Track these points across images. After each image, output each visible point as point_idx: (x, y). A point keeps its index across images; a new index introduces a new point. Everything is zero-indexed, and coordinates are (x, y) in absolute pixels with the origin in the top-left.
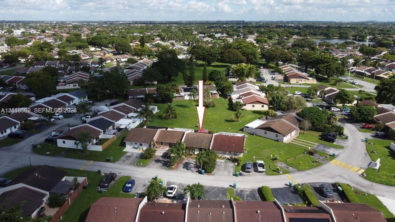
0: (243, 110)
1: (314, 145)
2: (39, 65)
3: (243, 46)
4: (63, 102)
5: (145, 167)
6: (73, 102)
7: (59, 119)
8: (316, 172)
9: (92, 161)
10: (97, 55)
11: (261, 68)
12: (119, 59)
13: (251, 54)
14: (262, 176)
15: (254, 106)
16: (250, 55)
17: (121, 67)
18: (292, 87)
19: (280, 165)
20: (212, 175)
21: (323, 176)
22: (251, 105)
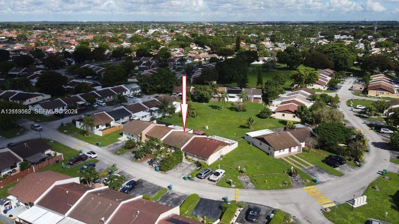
0: (271, 117)
1: (307, 165)
2: (136, 60)
3: (336, 50)
4: (114, 91)
5: (119, 155)
6: (125, 93)
7: (102, 105)
8: (273, 194)
9: (87, 143)
10: (192, 54)
11: (351, 75)
12: (207, 58)
13: (342, 59)
14: (211, 185)
15: (284, 115)
16: (340, 60)
17: (202, 66)
18: (364, 100)
19: (243, 178)
20: (165, 173)
21: (275, 199)
22: (281, 114)
